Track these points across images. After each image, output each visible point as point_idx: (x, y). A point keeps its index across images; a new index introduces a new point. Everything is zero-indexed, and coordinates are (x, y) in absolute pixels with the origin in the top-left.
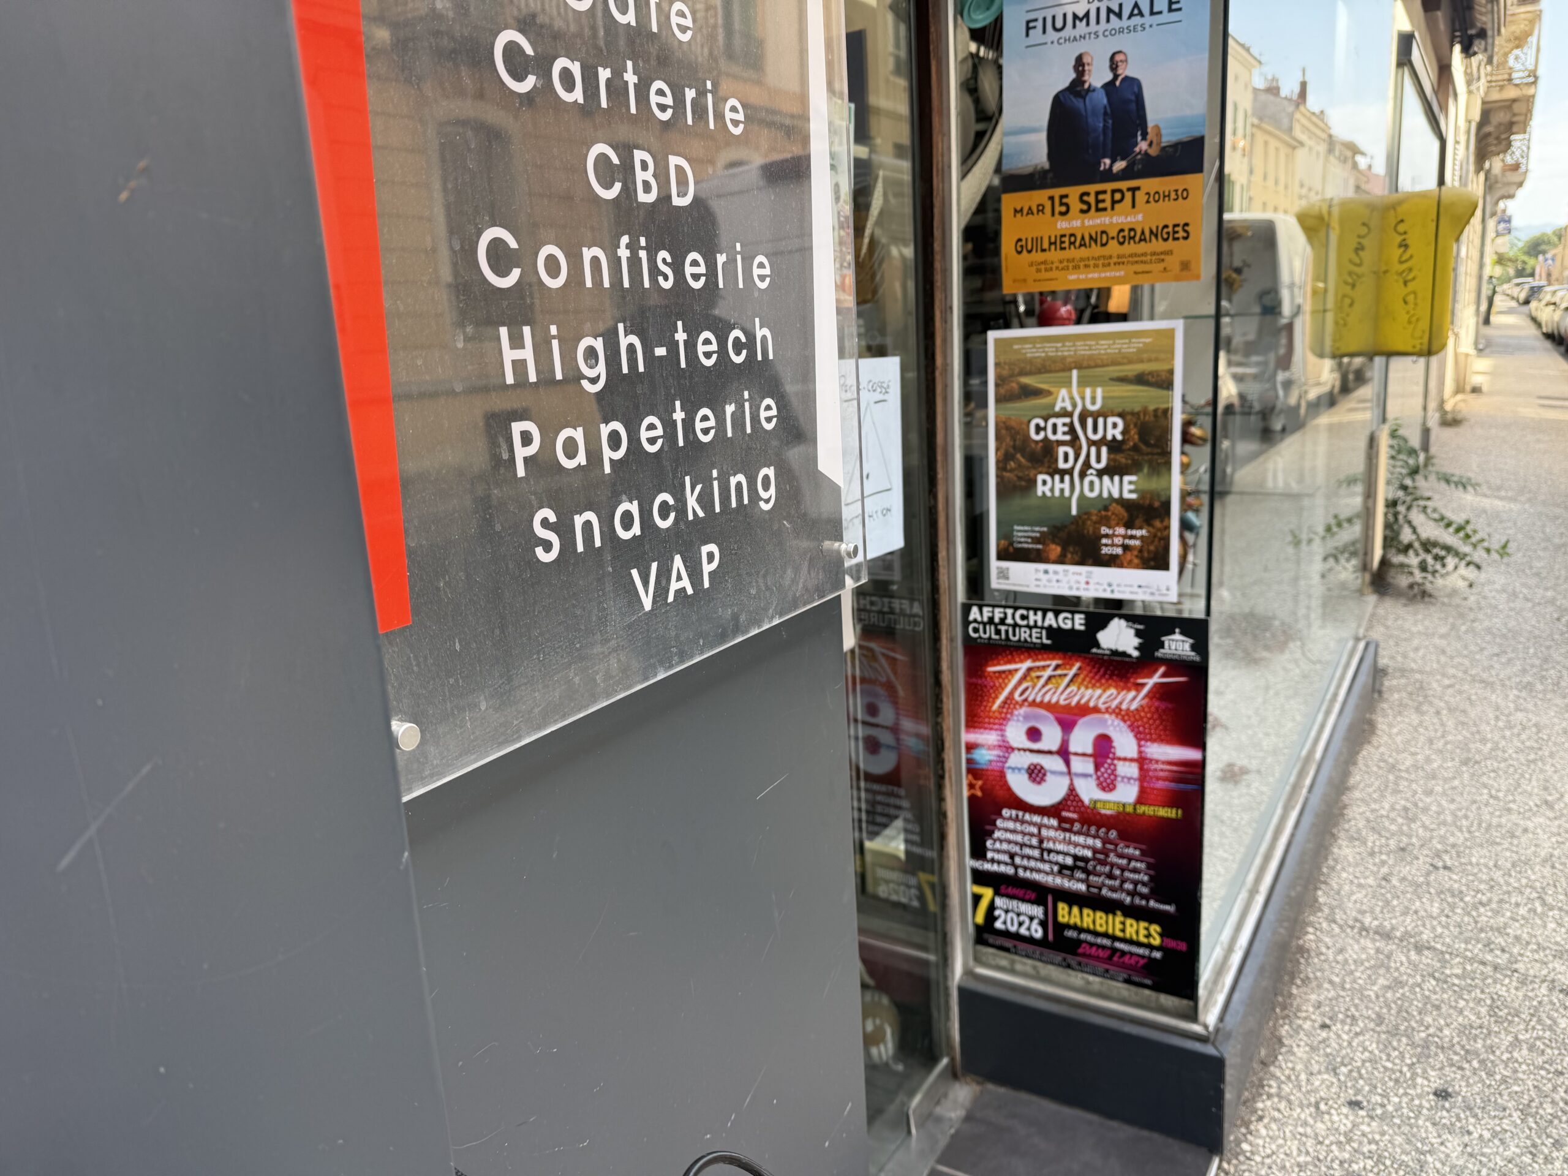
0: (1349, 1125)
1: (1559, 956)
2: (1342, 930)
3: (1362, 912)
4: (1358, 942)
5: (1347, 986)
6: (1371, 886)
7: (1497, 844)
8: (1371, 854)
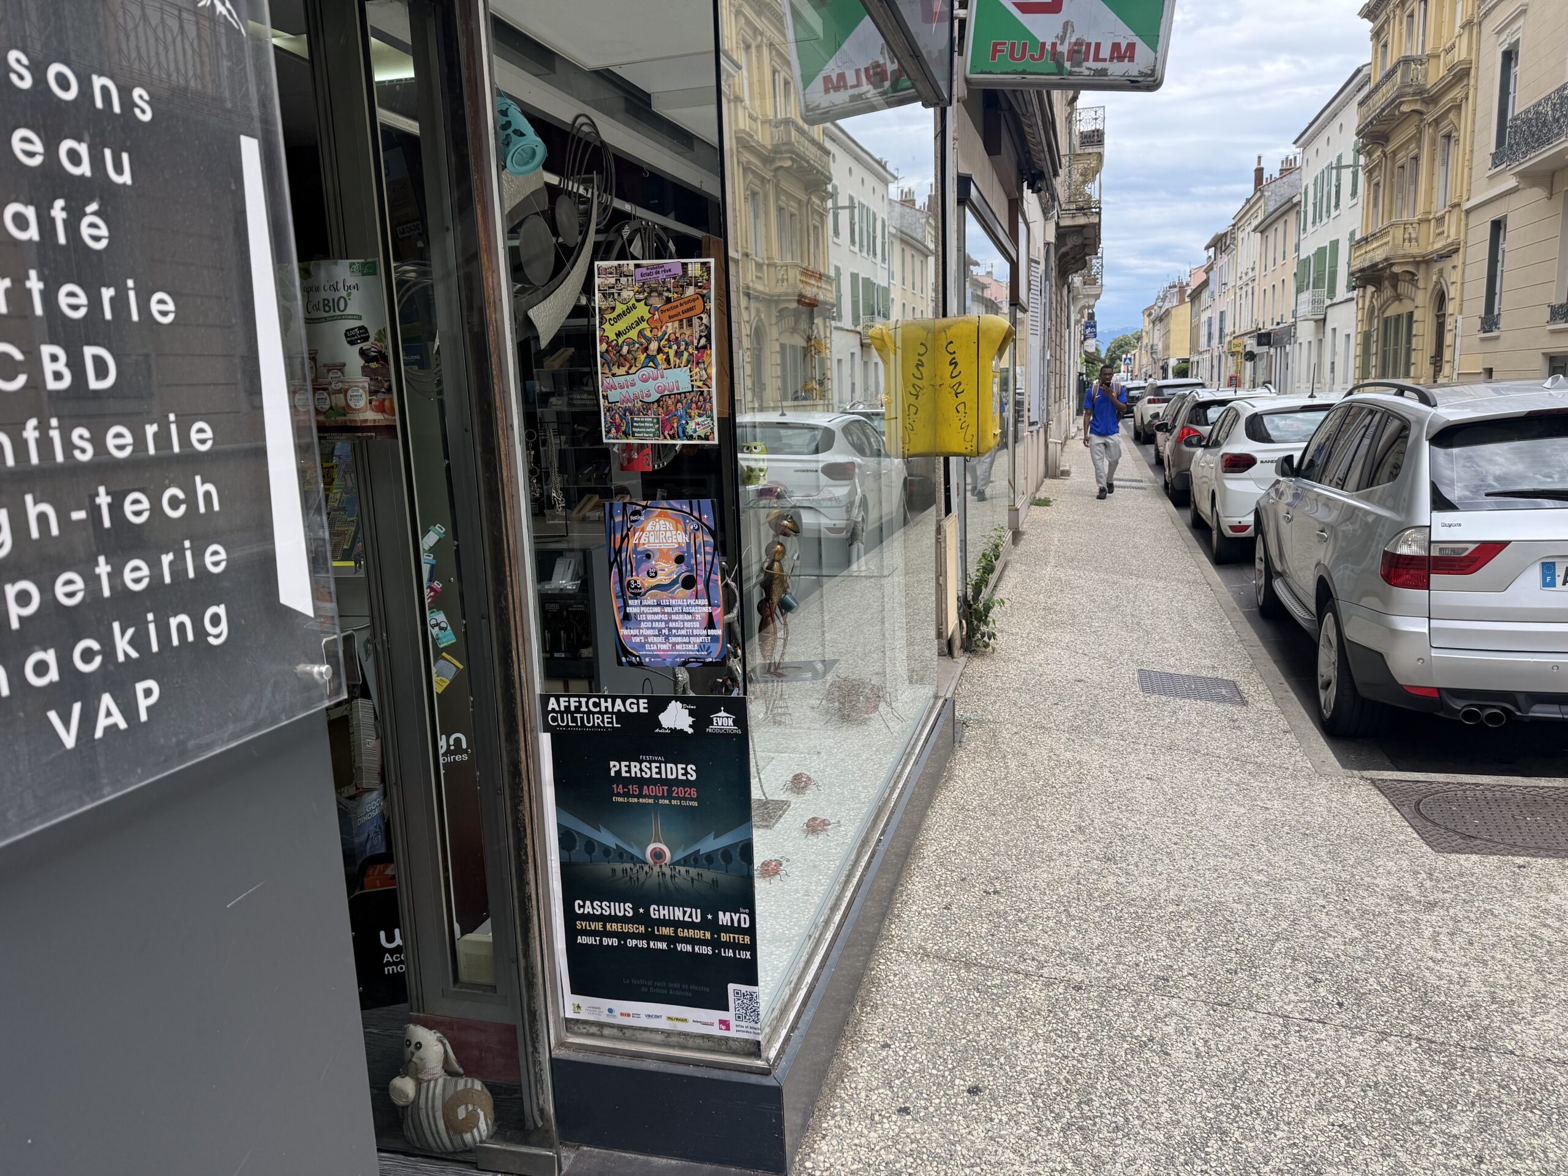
0: (897, 1130)
1: (1075, 958)
2: (908, 958)
3: (926, 940)
4: (920, 967)
5: (908, 1007)
6: (935, 915)
7: (1038, 867)
8: (938, 887)
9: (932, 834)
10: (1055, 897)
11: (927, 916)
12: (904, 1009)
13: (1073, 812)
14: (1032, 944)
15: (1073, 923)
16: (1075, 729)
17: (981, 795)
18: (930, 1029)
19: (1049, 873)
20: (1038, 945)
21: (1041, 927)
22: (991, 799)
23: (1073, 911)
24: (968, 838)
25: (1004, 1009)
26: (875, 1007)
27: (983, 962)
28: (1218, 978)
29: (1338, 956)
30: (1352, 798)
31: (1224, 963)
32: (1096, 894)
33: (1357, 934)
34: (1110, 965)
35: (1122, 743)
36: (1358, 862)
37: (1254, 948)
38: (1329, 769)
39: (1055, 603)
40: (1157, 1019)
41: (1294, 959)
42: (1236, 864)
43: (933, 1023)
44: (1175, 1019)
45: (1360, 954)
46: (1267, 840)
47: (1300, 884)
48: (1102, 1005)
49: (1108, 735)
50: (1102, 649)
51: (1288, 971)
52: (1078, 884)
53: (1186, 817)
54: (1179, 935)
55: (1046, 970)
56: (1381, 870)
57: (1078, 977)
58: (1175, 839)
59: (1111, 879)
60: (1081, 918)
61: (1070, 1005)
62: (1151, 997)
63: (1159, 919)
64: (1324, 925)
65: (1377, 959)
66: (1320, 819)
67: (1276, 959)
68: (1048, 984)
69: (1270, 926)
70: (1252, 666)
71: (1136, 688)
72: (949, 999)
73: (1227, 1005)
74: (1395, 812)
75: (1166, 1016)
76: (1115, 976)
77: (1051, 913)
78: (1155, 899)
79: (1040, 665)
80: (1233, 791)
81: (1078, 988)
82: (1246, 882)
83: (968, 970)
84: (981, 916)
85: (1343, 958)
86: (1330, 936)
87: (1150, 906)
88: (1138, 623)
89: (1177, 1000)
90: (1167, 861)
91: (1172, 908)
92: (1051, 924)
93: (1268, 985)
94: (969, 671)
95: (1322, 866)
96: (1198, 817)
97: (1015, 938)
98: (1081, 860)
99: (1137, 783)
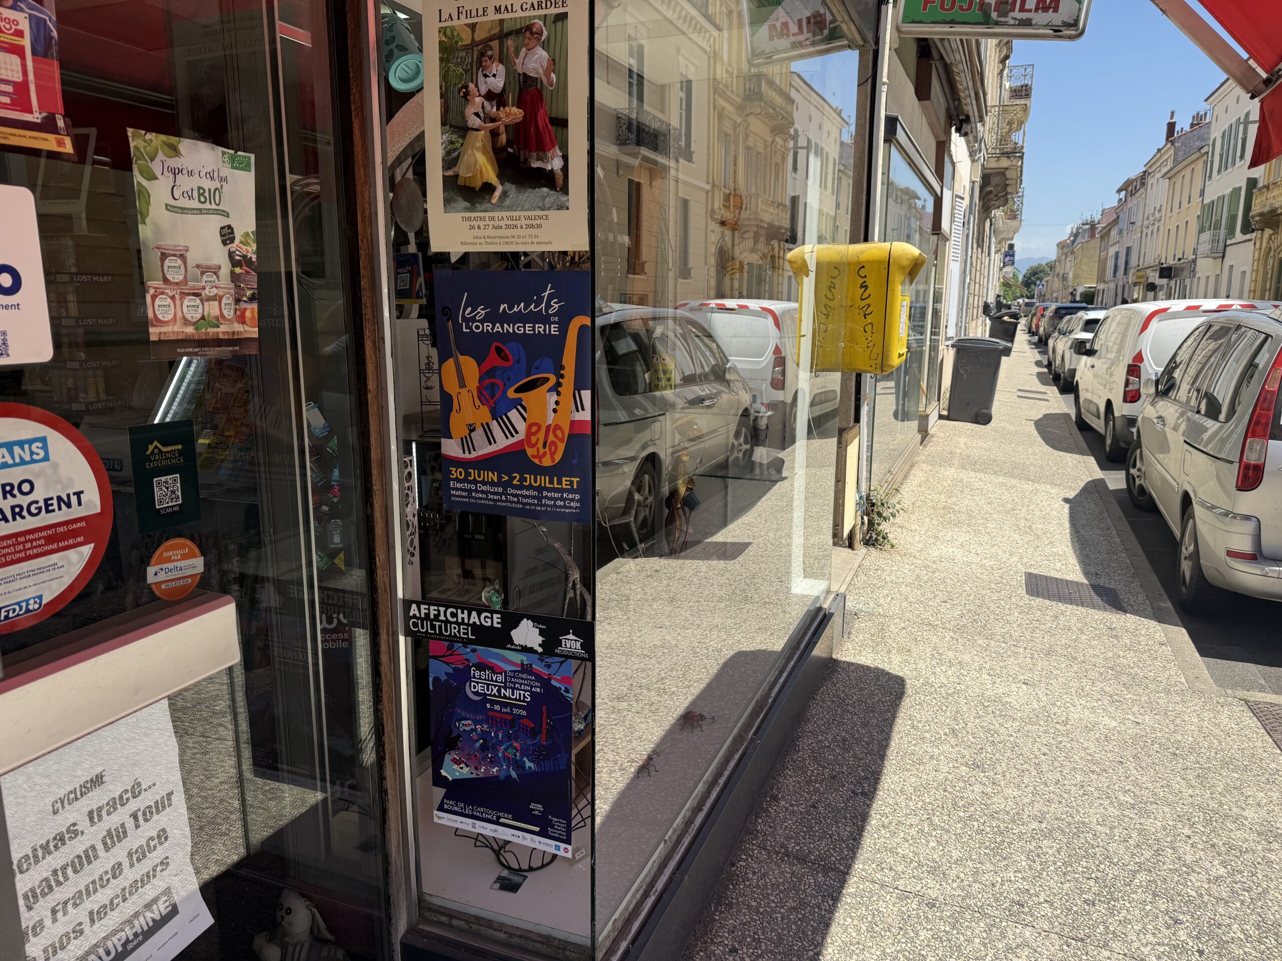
1: (933, 872)
2: (769, 857)
3: (788, 838)
4: (779, 867)
5: (761, 910)
6: (801, 813)
7: (908, 770)
8: (808, 783)
9: (810, 727)
10: (920, 804)
11: (793, 812)
12: (758, 912)
13: (948, 714)
14: (891, 852)
15: (934, 833)
16: (960, 629)
17: (863, 689)
18: (780, 937)
19: (918, 776)
20: (897, 854)
21: (902, 835)
22: (871, 695)
23: (936, 820)
24: (843, 734)
25: (856, 922)
26: (730, 905)
27: (842, 868)
28: (1075, 909)
29: (1201, 895)
30: (1223, 718)
31: (1082, 892)
32: (961, 804)
33: (1222, 871)
34: (966, 883)
35: (1003, 645)
36: (1227, 790)
37: (1115, 877)
38: (1202, 686)
39: (955, 504)
40: (1009, 949)
41: (1155, 895)
42: (1104, 782)
43: (783, 929)
44: (1026, 951)
45: (1224, 895)
46: (1135, 757)
47: (1166, 809)
48: (954, 928)
49: (991, 637)
50: (993, 551)
51: (1148, 908)
52: (945, 791)
53: (1058, 726)
54: (1039, 856)
55: (902, 882)
56: (1250, 801)
57: (933, 894)
58: (1044, 750)
59: (977, 788)
60: (943, 829)
61: (921, 924)
62: (1004, 924)
63: (1020, 836)
64: (1189, 858)
65: (1242, 902)
66: (1191, 739)
67: (1136, 892)
68: (904, 896)
69: (1133, 854)
70: (1133, 576)
71: (1022, 591)
72: (802, 904)
73: (1082, 940)
74: (1267, 737)
75: (1018, 946)
76: (968, 896)
77: (914, 820)
78: (1018, 813)
79: (934, 562)
80: (1106, 702)
81: (931, 905)
82: (1111, 803)
83: (825, 875)
84: (846, 818)
85: (1206, 898)
86: (1194, 871)
87: (1014, 821)
88: (1030, 528)
89: (1030, 929)
90: (1034, 773)
91: (1035, 825)
92: (913, 832)
93: (1125, 922)
94: (867, 563)
95: (1190, 791)
96: (1068, 727)
97: (875, 844)
98: (951, 765)
99: (1014, 687)
